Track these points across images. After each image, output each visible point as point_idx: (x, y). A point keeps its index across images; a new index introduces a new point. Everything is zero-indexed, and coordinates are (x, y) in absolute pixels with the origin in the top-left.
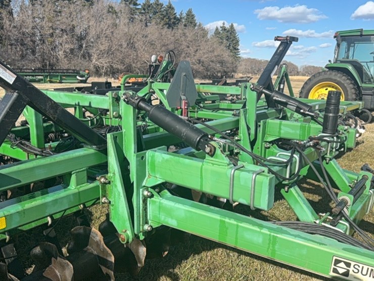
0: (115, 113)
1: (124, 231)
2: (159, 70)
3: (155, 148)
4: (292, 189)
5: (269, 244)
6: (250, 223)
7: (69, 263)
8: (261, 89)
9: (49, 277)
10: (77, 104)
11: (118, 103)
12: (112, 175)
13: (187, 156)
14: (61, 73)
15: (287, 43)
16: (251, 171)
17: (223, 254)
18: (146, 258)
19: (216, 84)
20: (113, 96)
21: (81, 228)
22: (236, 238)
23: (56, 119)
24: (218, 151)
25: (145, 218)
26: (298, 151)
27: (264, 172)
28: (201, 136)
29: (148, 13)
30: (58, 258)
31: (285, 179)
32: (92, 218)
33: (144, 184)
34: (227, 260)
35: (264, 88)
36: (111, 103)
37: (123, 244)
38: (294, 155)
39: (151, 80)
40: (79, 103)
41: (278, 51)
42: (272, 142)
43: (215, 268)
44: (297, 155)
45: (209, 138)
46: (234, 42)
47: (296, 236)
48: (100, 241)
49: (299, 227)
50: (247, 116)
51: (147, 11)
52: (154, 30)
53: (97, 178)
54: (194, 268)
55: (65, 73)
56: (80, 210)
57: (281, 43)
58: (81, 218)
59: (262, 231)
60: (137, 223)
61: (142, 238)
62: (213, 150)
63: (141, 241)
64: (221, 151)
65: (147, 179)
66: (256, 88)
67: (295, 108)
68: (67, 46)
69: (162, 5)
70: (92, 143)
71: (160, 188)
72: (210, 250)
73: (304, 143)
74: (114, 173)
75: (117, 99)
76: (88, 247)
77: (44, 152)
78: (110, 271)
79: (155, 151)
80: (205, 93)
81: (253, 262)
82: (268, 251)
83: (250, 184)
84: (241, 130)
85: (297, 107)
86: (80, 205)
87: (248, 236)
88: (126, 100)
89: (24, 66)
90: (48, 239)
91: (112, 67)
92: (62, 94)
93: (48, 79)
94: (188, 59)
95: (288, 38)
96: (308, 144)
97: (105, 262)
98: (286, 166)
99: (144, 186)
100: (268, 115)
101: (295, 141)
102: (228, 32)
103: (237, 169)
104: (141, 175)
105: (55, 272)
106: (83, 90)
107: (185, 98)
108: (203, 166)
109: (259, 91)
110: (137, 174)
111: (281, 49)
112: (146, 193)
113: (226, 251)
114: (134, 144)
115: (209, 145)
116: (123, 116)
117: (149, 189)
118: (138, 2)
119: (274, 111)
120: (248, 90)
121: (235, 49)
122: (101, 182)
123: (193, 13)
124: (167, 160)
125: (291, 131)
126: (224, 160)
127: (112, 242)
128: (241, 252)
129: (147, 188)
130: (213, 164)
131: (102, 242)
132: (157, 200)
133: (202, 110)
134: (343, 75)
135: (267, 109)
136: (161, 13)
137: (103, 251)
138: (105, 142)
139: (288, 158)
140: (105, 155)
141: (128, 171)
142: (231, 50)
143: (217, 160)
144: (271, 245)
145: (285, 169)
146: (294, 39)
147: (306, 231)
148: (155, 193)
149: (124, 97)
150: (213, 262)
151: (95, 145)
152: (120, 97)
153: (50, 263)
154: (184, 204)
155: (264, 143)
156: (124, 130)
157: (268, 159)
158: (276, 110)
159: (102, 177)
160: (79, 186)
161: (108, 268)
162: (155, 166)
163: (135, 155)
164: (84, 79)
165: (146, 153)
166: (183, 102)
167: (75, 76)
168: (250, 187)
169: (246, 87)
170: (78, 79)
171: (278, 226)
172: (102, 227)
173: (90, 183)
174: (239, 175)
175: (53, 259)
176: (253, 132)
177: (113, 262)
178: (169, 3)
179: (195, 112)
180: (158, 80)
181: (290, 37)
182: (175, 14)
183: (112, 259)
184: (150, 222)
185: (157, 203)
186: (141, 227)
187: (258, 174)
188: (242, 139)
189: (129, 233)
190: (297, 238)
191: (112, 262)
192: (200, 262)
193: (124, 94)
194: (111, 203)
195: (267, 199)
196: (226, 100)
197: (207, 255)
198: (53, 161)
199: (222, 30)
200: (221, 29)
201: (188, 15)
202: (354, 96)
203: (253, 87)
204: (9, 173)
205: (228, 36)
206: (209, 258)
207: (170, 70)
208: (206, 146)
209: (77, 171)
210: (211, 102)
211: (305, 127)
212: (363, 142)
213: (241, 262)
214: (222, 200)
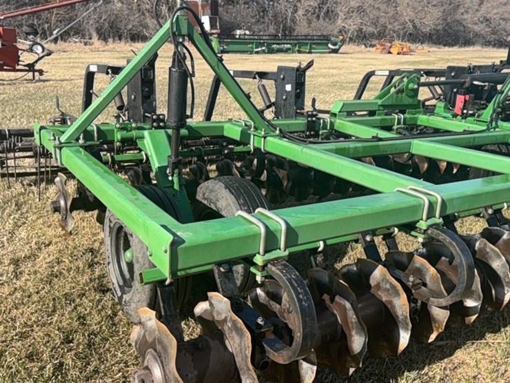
93: (297, 48)
164: (337, 47)
167: (327, 44)
170: (329, 48)
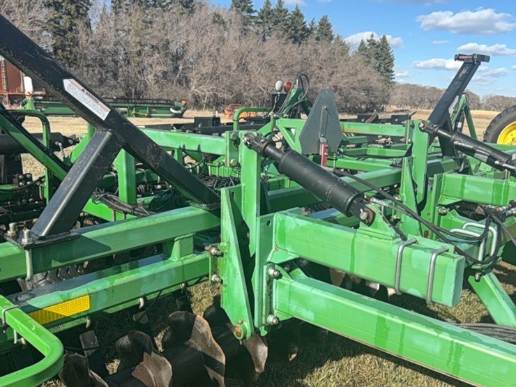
0: (232, 160)
1: (240, 322)
2: (286, 101)
3: (285, 210)
4: (486, 277)
5: (450, 355)
6: (423, 324)
7: (167, 361)
8: (436, 129)
9: (139, 379)
10: (182, 147)
11: (237, 147)
12: (226, 245)
13: (326, 222)
14: (151, 104)
15: (474, 64)
16: (429, 249)
17: (373, 363)
18: (267, 360)
19: (363, 120)
20: (231, 137)
21: (181, 314)
22: (401, 344)
23: (158, 167)
24: (379, 219)
25: (269, 305)
26: (494, 221)
27: (447, 251)
28: (354, 195)
29: (267, 22)
30: (153, 353)
31: (476, 262)
32: (192, 299)
33: (269, 259)
34: (379, 372)
35: (440, 128)
36: (228, 146)
37: (238, 340)
38: (490, 228)
39: (275, 115)
40: (184, 146)
41: (460, 76)
42: (451, 207)
43: (361, 382)
44: (494, 227)
45: (366, 199)
46: (387, 61)
47: (491, 346)
48: (207, 333)
49: (496, 333)
50: (413, 167)
51: (265, 20)
52: (274, 46)
53: (206, 248)
54: (331, 379)
55: (155, 104)
56: (180, 290)
57: (464, 64)
58: (180, 300)
59: (441, 336)
60: (259, 312)
61: (264, 333)
62: (371, 217)
63: (262, 337)
64: (383, 218)
65: (274, 253)
66: (427, 128)
67: (487, 157)
68: (159, 68)
69: (287, 11)
70: (201, 200)
71: (290, 266)
72: (354, 355)
73: (504, 210)
74: (229, 242)
75: (236, 142)
76: (190, 340)
77: (137, 209)
78: (219, 376)
79: (286, 214)
80: (346, 133)
81: (417, 378)
82: (448, 364)
83: (427, 269)
84: (404, 187)
85: (490, 157)
86: (181, 283)
87: (418, 341)
88: (248, 143)
89: (102, 94)
90: (139, 326)
91: (216, 96)
92: (162, 133)
93: (134, 112)
94: (319, 85)
95: (475, 57)
96: (510, 212)
97: (213, 363)
98: (479, 244)
99: (270, 262)
100: (443, 167)
101: (490, 206)
102: (378, 47)
103: (407, 246)
104: (266, 246)
105: (148, 372)
106: (183, 127)
107: (325, 141)
108: (356, 239)
109: (432, 133)
110: (260, 245)
111: (464, 72)
112: (271, 272)
113: (377, 359)
114: (257, 203)
115: (366, 209)
116: (242, 164)
117: (276, 266)
118: (254, 8)
119: (452, 160)
120: (416, 130)
121: (388, 71)
122: (211, 254)
123: (329, 21)
124: (303, 228)
125: (479, 191)
126: (386, 230)
127: (221, 336)
128: (399, 361)
129: (272, 265)
130: (371, 236)
131: (210, 335)
132: (287, 282)
133: (343, 158)
135: (442, 157)
136: (284, 22)
137: (211, 348)
138: (218, 200)
139: (482, 232)
140: (217, 218)
141: (248, 240)
142: (382, 72)
143: (376, 230)
144: (453, 357)
145: (476, 248)
146: (484, 58)
147: (507, 339)
148: (284, 273)
149: (246, 139)
150: (358, 374)
151: (205, 203)
152: (239, 139)
153: (141, 359)
154: (324, 290)
155: (437, 207)
156: (243, 184)
157: (452, 231)
158: (454, 159)
159: (213, 246)
160: (183, 258)
161: (217, 371)
162: (285, 235)
163: (259, 218)
165: (273, 216)
166: (322, 147)
167: (169, 109)
168: (428, 271)
169: (413, 126)
170: (172, 113)
171: (464, 330)
172: (208, 313)
173: (197, 254)
174: (411, 255)
175: (145, 354)
176: (421, 190)
177: (224, 363)
178: (297, 8)
179: (333, 160)
180: (285, 116)
181: (478, 55)
182: (304, 23)
183: (223, 359)
184: (275, 311)
185: (287, 287)
186: (264, 318)
187: (439, 254)
188: (405, 200)
189: (247, 325)
190: (493, 349)
191: (222, 364)
192: (340, 372)
193: (246, 135)
194: (224, 283)
195: (452, 290)
196: (377, 143)
197: (349, 363)
198: (152, 223)
199: (369, 45)
200: (368, 43)
201: (321, 24)
203: (423, 127)
204: (96, 238)
205: (377, 53)
206: (353, 367)
207: (300, 101)
208: (361, 210)
209: (182, 237)
210: (354, 146)
211: (502, 185)
213: (400, 376)
214: (372, 286)
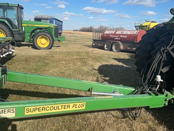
134: (3, 25)
202: (10, 35)
212: (16, 56)
